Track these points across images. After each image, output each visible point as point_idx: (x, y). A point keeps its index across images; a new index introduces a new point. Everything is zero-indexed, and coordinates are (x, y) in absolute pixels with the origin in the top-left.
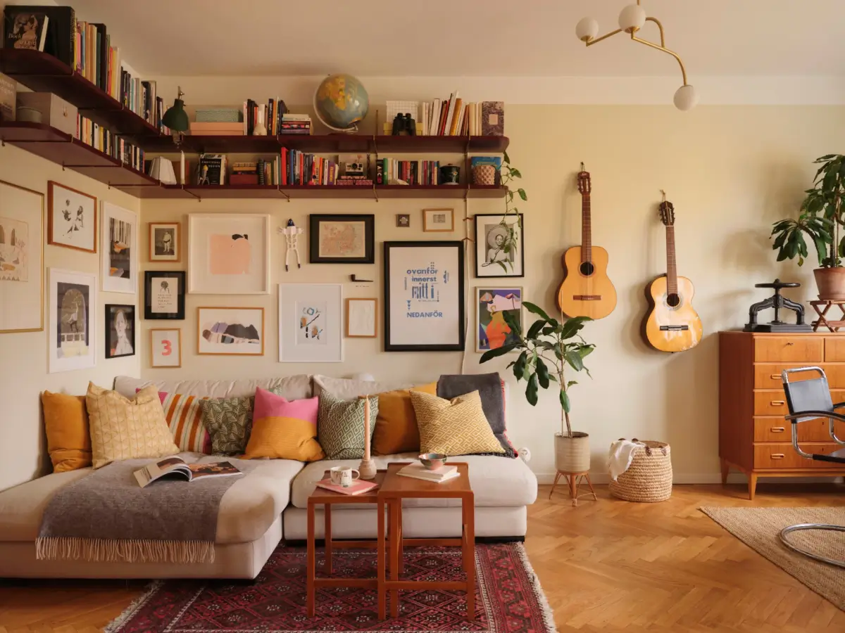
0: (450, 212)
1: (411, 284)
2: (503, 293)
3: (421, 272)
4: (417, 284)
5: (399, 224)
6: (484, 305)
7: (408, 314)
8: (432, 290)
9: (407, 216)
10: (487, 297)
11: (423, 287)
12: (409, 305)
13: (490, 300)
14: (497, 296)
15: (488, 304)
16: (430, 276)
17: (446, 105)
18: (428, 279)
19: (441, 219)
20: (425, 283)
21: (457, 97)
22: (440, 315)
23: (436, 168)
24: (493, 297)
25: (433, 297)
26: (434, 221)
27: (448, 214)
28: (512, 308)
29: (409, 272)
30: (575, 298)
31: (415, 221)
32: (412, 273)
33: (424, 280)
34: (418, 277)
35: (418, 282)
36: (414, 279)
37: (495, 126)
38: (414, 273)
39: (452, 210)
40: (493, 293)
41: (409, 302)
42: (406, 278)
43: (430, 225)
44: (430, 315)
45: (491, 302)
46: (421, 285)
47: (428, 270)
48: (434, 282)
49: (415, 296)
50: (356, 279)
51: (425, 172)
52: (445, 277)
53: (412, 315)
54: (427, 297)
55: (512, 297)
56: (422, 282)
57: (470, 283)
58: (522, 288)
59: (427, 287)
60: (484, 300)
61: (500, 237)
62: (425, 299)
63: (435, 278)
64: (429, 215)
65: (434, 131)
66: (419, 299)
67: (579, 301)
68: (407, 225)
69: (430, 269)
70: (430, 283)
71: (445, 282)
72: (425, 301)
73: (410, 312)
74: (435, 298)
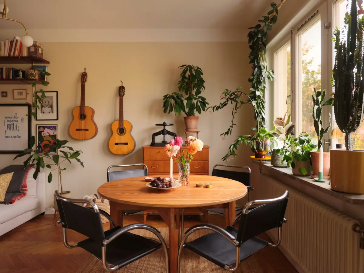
0: (25, 91)
1: (7, 123)
2: (49, 127)
3: (11, 118)
4: (9, 123)
5: (3, 96)
6: (40, 133)
7: (5, 137)
8: (16, 126)
9: (6, 93)
10: (41, 129)
11: (12, 125)
12: (6, 133)
13: (43, 131)
14: (46, 129)
15: (42, 133)
16: (15, 119)
17: (12, 42)
18: (14, 121)
19: (21, 94)
20: (13, 123)
22: (20, 137)
23: (11, 71)
24: (44, 129)
25: (16, 129)
26: (18, 95)
27: (24, 92)
28: (53, 134)
29: (6, 118)
30: (77, 130)
31: (10, 94)
33: (13, 121)
34: (10, 120)
35: (10, 123)
36: (8, 121)
37: (33, 52)
38: (8, 118)
40: (44, 127)
41: (6, 131)
42: (4, 120)
43: (16, 96)
44: (15, 137)
45: (43, 132)
46: (11, 124)
47: (14, 117)
48: (17, 122)
49: (8, 128)
51: (6, 73)
52: (22, 120)
53: (7, 137)
54: (14, 129)
55: (53, 129)
56: (12, 122)
57: (34, 123)
58: (57, 125)
59: (14, 125)
60: (40, 131)
61: (47, 102)
62: (13, 130)
63: (17, 120)
64: (16, 92)
65: (6, 54)
66: (10, 130)
68: (6, 96)
69: (15, 117)
70: (15, 123)
71: (22, 122)
72: (12, 131)
73: (6, 136)
74: (18, 130)
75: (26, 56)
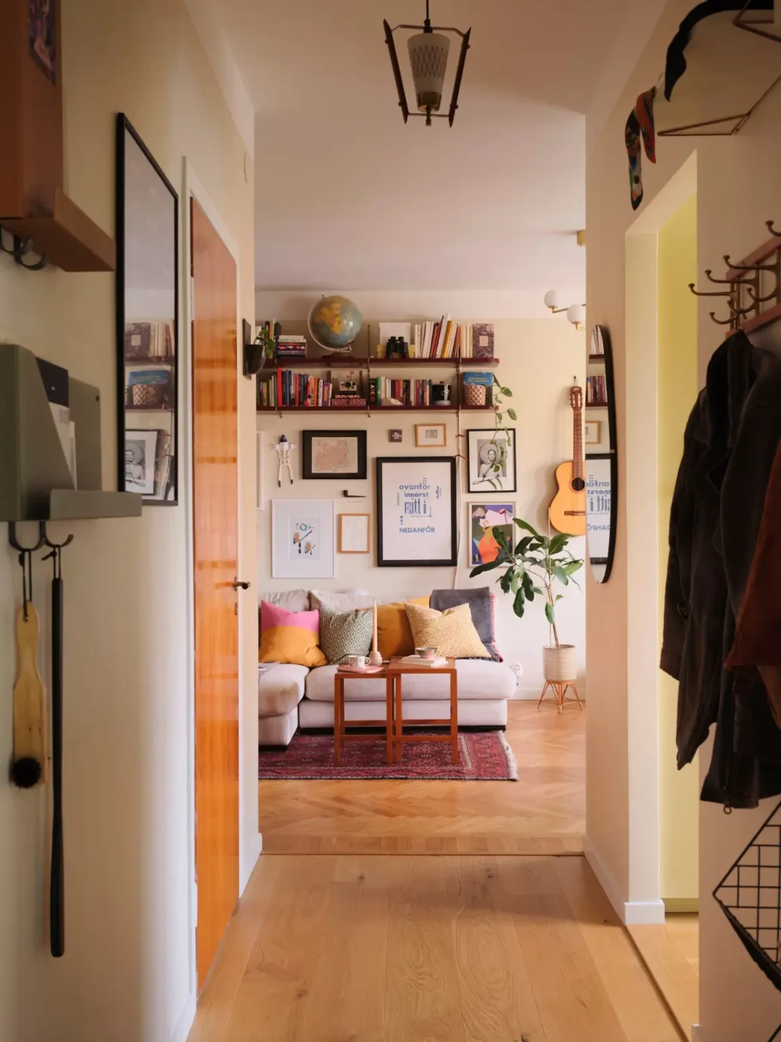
0: (442, 427)
1: (404, 500)
2: (496, 508)
3: (412, 487)
4: (409, 499)
5: (392, 439)
6: (476, 521)
7: (401, 529)
8: (425, 506)
9: (400, 432)
10: (479, 512)
11: (416, 503)
12: (401, 521)
13: (482, 515)
14: (490, 512)
15: (481, 520)
16: (422, 491)
17: (438, 326)
18: (420, 494)
19: (433, 434)
20: (417, 498)
21: (448, 319)
22: (433, 530)
23: (428, 387)
24: (486, 512)
25: (425, 512)
26: (427, 437)
27: (440, 429)
28: (505, 523)
29: (401, 487)
30: (567, 513)
31: (407, 436)
32: (405, 488)
33: (416, 495)
34: (410, 493)
35: (411, 498)
36: (407, 495)
37: (485, 347)
38: (406, 488)
39: (444, 425)
40: (485, 508)
41: (401, 517)
42: (398, 494)
43: (422, 439)
44: (422, 530)
45: (484, 518)
46: (414, 501)
47: (420, 486)
48: (426, 497)
49: (408, 511)
50: (349, 494)
51: (417, 390)
52: (437, 492)
53: (405, 530)
54: (419, 512)
55: (504, 512)
56: (415, 498)
57: (462, 498)
58: (514, 503)
59: (419, 502)
60: (477, 515)
61: (492, 452)
62: (418, 514)
63: (427, 493)
64: (421, 430)
65: (426, 354)
66: (412, 514)
67: (570, 517)
68: (400, 440)
69: (422, 485)
70: (422, 499)
71: (438, 497)
72: (418, 516)
73: (402, 527)
74: (428, 513)
75: (468, 357)
